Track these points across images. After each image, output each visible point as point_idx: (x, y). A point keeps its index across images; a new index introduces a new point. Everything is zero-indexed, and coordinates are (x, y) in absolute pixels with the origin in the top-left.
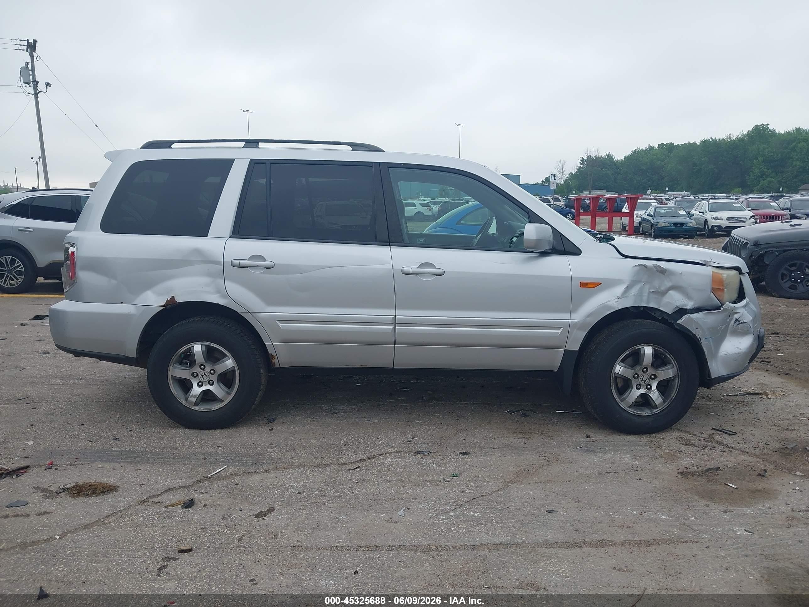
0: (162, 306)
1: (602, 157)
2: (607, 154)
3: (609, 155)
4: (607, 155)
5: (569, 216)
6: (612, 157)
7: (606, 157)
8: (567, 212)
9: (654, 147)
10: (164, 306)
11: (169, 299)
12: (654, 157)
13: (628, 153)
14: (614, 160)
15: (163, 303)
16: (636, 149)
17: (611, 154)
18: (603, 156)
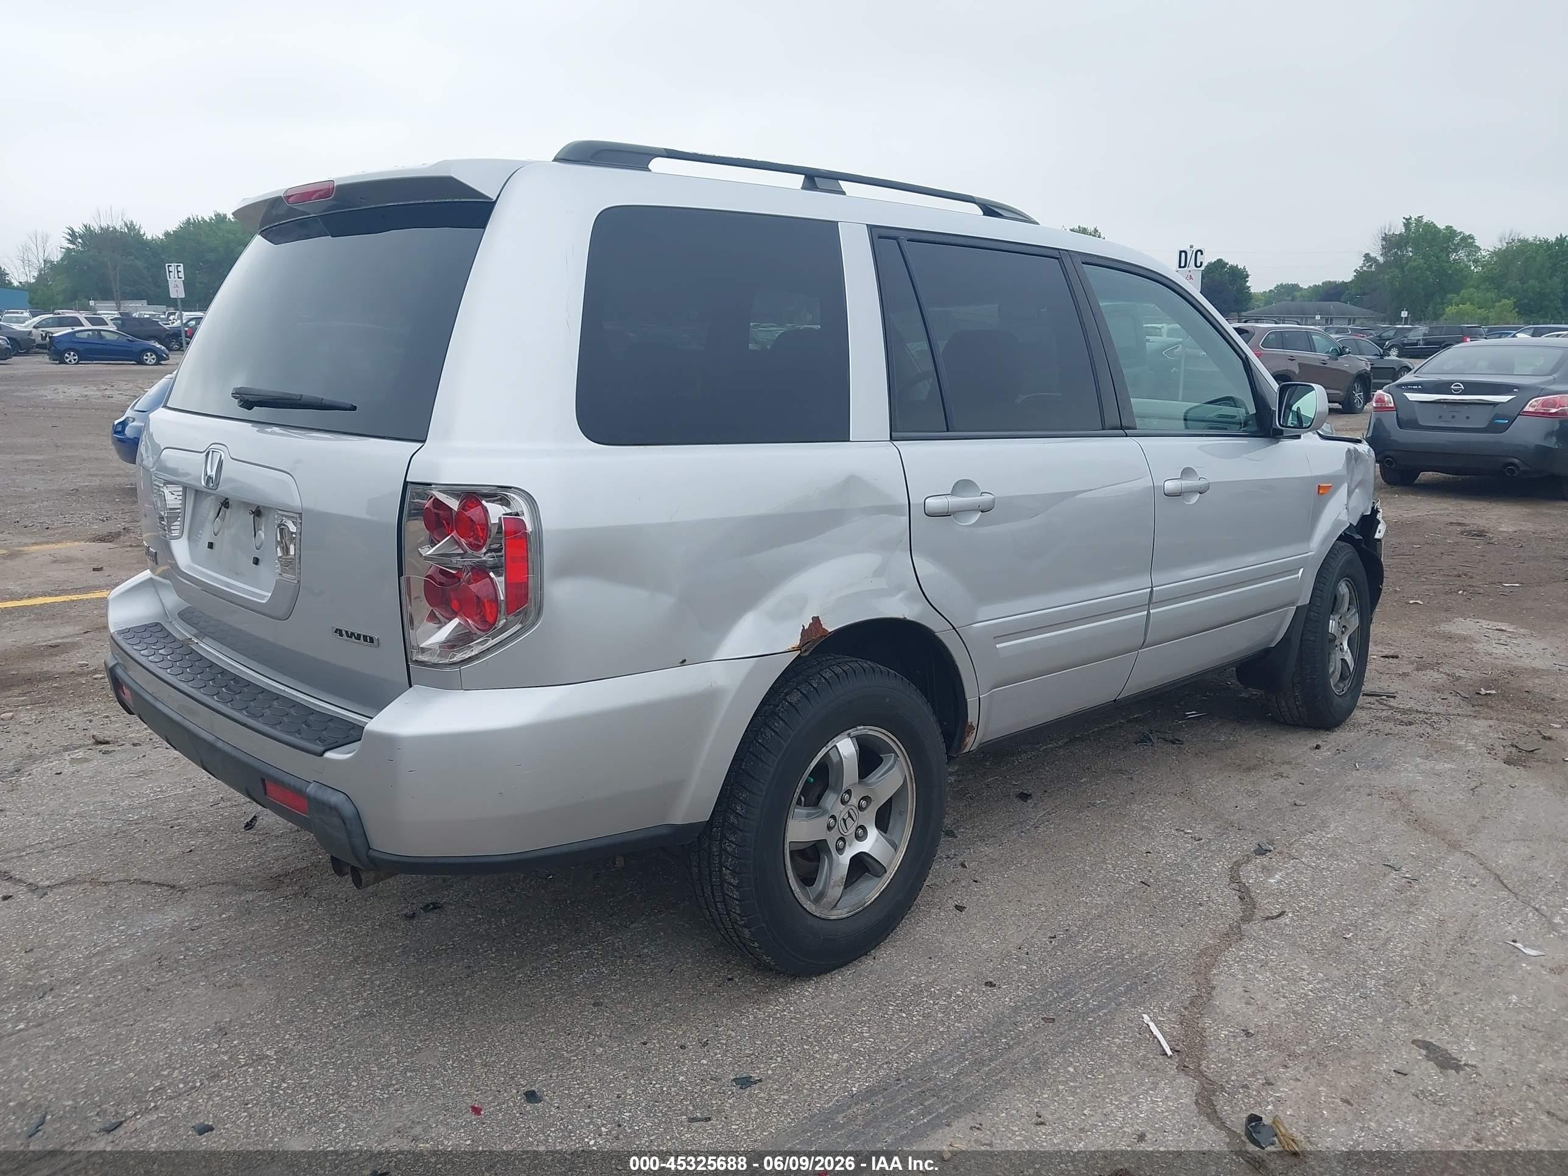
0: (794, 650)
1: (115, 229)
2: (126, 225)
3: (131, 227)
4: (127, 227)
5: (147, 356)
6: (139, 231)
7: (126, 231)
8: (141, 348)
9: (225, 215)
10: (799, 648)
11: (806, 627)
12: (232, 237)
13: (173, 226)
14: (145, 238)
15: (796, 641)
16: (189, 219)
17: (137, 223)
18: (118, 228)
